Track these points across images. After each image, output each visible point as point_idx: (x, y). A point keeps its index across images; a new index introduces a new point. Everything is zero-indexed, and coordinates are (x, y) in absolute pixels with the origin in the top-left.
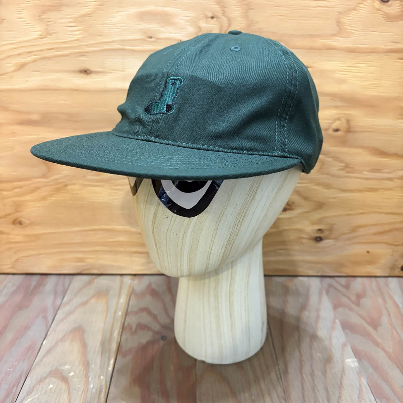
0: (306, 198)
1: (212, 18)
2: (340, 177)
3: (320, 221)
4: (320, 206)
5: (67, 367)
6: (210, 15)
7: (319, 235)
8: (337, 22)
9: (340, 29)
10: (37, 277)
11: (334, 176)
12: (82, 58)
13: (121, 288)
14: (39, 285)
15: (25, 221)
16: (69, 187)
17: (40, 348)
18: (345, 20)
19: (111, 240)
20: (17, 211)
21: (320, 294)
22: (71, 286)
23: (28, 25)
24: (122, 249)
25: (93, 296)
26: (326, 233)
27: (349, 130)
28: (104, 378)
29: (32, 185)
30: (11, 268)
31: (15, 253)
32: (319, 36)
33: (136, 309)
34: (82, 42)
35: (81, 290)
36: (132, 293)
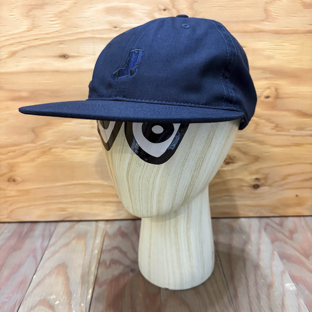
0: (245, 153)
1: (165, 10)
2: (271, 135)
3: (257, 172)
4: (257, 159)
5: (53, 297)
6: (163, 8)
7: (256, 183)
8: (264, 10)
9: (267, 15)
10: (29, 224)
11: (267, 134)
12: (61, 46)
13: (96, 231)
14: (30, 231)
15: (18, 179)
16: (53, 150)
17: (31, 282)
18: (271, 8)
19: (88, 192)
20: (11, 171)
21: (260, 231)
22: (56, 231)
23: (17, 20)
24: (96, 200)
25: (73, 239)
26: (262, 181)
27: (277, 97)
28: (84, 305)
29: (23, 150)
30: (7, 217)
31: (10, 205)
32: (251, 22)
33: (109, 248)
34: (61, 33)
35: (64, 233)
36: (106, 235)
